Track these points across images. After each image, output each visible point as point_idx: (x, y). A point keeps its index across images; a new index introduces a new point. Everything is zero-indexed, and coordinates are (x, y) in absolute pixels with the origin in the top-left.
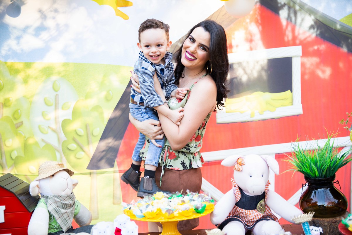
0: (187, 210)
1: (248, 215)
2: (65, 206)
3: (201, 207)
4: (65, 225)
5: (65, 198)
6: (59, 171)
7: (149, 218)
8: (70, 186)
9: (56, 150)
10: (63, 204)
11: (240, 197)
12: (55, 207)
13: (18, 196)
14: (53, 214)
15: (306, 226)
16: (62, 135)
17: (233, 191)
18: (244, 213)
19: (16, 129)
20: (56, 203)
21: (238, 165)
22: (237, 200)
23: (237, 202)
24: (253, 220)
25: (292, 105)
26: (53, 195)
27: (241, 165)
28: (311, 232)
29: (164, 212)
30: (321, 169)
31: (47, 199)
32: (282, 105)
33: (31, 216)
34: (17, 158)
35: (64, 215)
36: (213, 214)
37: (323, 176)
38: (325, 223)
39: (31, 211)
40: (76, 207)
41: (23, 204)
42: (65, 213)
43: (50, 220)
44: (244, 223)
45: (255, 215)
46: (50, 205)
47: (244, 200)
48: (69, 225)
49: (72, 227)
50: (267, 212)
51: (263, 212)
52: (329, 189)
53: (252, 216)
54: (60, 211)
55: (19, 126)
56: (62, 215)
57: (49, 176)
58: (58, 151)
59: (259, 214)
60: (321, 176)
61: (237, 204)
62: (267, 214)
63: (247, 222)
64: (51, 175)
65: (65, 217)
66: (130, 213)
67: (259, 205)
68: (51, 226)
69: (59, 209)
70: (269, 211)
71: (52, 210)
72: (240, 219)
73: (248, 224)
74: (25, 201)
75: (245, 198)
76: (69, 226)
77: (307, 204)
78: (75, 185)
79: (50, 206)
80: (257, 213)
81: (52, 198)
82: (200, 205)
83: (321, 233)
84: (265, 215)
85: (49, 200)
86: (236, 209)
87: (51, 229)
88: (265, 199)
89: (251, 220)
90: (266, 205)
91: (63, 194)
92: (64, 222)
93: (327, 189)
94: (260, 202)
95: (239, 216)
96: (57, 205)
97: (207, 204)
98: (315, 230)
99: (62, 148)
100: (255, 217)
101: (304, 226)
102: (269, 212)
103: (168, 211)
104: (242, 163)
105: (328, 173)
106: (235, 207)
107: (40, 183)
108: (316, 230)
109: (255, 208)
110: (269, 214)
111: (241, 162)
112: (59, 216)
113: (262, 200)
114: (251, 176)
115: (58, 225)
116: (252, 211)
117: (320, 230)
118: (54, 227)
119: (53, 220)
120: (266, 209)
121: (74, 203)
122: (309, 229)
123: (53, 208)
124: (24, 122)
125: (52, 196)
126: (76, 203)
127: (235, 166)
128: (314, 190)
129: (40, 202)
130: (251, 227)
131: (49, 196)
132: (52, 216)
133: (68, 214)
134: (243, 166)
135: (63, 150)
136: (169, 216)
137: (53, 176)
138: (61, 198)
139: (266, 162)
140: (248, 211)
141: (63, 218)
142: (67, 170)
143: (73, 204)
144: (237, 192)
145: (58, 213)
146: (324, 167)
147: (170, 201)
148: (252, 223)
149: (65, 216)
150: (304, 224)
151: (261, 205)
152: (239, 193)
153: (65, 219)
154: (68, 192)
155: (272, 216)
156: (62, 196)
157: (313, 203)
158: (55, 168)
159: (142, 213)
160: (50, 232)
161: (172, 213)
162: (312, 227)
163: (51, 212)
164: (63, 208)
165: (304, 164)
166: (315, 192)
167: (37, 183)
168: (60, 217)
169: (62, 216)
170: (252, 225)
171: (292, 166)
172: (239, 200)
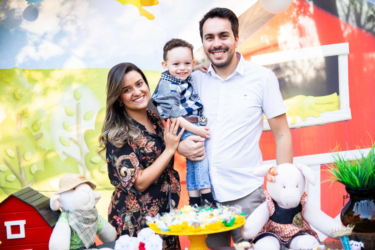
0: (214, 223)
1: (283, 229)
2: (87, 221)
3: (229, 220)
4: (88, 241)
5: (87, 213)
6: (81, 184)
7: (174, 232)
8: (92, 200)
9: (78, 163)
10: (85, 219)
11: (274, 210)
12: (77, 221)
13: (38, 211)
14: (75, 229)
15: (345, 240)
16: (85, 147)
17: (266, 204)
18: (279, 228)
19: (36, 141)
20: (77, 218)
21: (271, 175)
22: (271, 214)
23: (271, 215)
24: (289, 236)
25: (339, 109)
26: (75, 209)
27: (274, 175)
28: (351, 247)
29: (190, 225)
30: (363, 179)
31: (68, 213)
32: (327, 110)
33: (52, 231)
34: (37, 172)
35: (86, 230)
36: (244, 228)
37: (365, 186)
38: (369, 238)
39: (52, 226)
40: (99, 222)
41: (44, 218)
42: (87, 228)
43: (71, 236)
44: (279, 239)
45: (291, 230)
46: (72, 219)
47: (279, 213)
48: (91, 241)
49: (95, 243)
50: (305, 227)
51: (300, 226)
52: (373, 200)
53: (288, 230)
54: (82, 226)
55: (39, 138)
56: (85, 230)
57: (70, 189)
58: (81, 165)
59: (295, 229)
60: (363, 186)
61: (271, 218)
62: (305, 228)
63: (283, 237)
64: (72, 188)
65: (87, 233)
66: (155, 227)
67: (295, 218)
68: (73, 242)
69: (81, 223)
70: (307, 225)
71: (74, 225)
72: (275, 235)
73: (284, 239)
74: (46, 215)
75: (279, 211)
76: (91, 243)
77: (348, 217)
78: (97, 199)
79: (72, 221)
80: (293, 228)
81: (73, 212)
82: (229, 218)
83: (362, 248)
84: (303, 229)
85: (71, 214)
86: (271, 223)
87: (73, 245)
88: (302, 213)
89: (287, 235)
90: (303, 219)
91: (85, 208)
92: (87, 238)
93: (371, 200)
94: (296, 215)
95: (274, 231)
96: (79, 220)
97: (237, 217)
98: (355, 245)
99: (85, 161)
100: (292, 231)
101: (343, 241)
102: (307, 227)
103: (194, 224)
104: (275, 173)
105: (371, 182)
106: (269, 221)
107: (60, 196)
108: (357, 245)
109: (291, 222)
110: (307, 229)
111: (273, 172)
112: (81, 231)
113: (298, 214)
114: (284, 187)
115: (80, 241)
116: (288, 226)
117: (361, 244)
118: (76, 242)
119: (75, 236)
120: (304, 223)
121: (97, 218)
122: (348, 244)
123: (74, 223)
124: (44, 134)
125: (73, 210)
126: (98, 218)
127: (268, 176)
128: (356, 202)
129: (61, 217)
130: (287, 243)
131: (71, 211)
132: (74, 231)
133: (91, 229)
134: (276, 177)
135: (86, 164)
136: (195, 229)
137: (74, 189)
138: (82, 213)
139: (301, 171)
140: (283, 225)
141: (85, 233)
142: (89, 183)
143: (96, 220)
144: (271, 204)
145: (80, 228)
146: (366, 176)
147: (198, 215)
148: (288, 239)
149: (88, 231)
150: (343, 238)
151: (298, 219)
152: (273, 206)
153: (87, 234)
154: (90, 206)
155: (311, 232)
156: (83, 210)
157: (355, 216)
158: (76, 181)
159: (167, 226)
160: (72, 248)
161: (198, 226)
162: (352, 242)
163: (73, 227)
164: (85, 223)
165: (343, 173)
166: (357, 205)
167: (58, 196)
168: (82, 233)
169: (84, 232)
170: (288, 241)
171: (331, 176)
172: (274, 214)
